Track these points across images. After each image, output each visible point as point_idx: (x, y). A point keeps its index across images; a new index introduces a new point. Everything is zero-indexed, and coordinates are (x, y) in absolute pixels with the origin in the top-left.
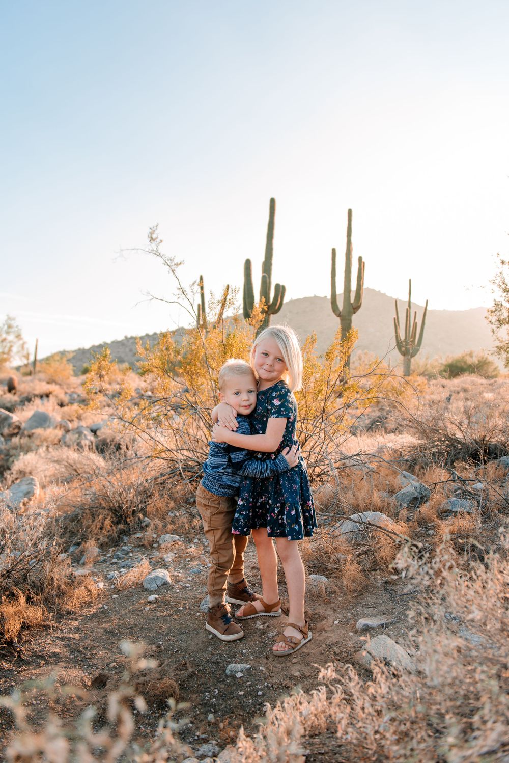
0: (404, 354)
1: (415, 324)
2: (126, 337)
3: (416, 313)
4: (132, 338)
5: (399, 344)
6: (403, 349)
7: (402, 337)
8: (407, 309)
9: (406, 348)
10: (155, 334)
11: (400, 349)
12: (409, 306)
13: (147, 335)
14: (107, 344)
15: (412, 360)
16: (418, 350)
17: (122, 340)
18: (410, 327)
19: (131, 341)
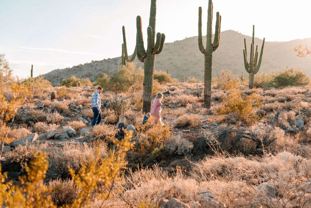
0: (249, 72)
1: (257, 53)
2: (93, 61)
3: (257, 46)
4: (96, 62)
5: (247, 66)
6: (249, 69)
7: (249, 62)
8: (252, 44)
9: (251, 69)
10: (109, 59)
11: (247, 69)
12: (253, 42)
13: (104, 60)
14: (82, 65)
15: (255, 75)
16: (258, 70)
17: (91, 63)
18: (253, 55)
19: (96, 63)
